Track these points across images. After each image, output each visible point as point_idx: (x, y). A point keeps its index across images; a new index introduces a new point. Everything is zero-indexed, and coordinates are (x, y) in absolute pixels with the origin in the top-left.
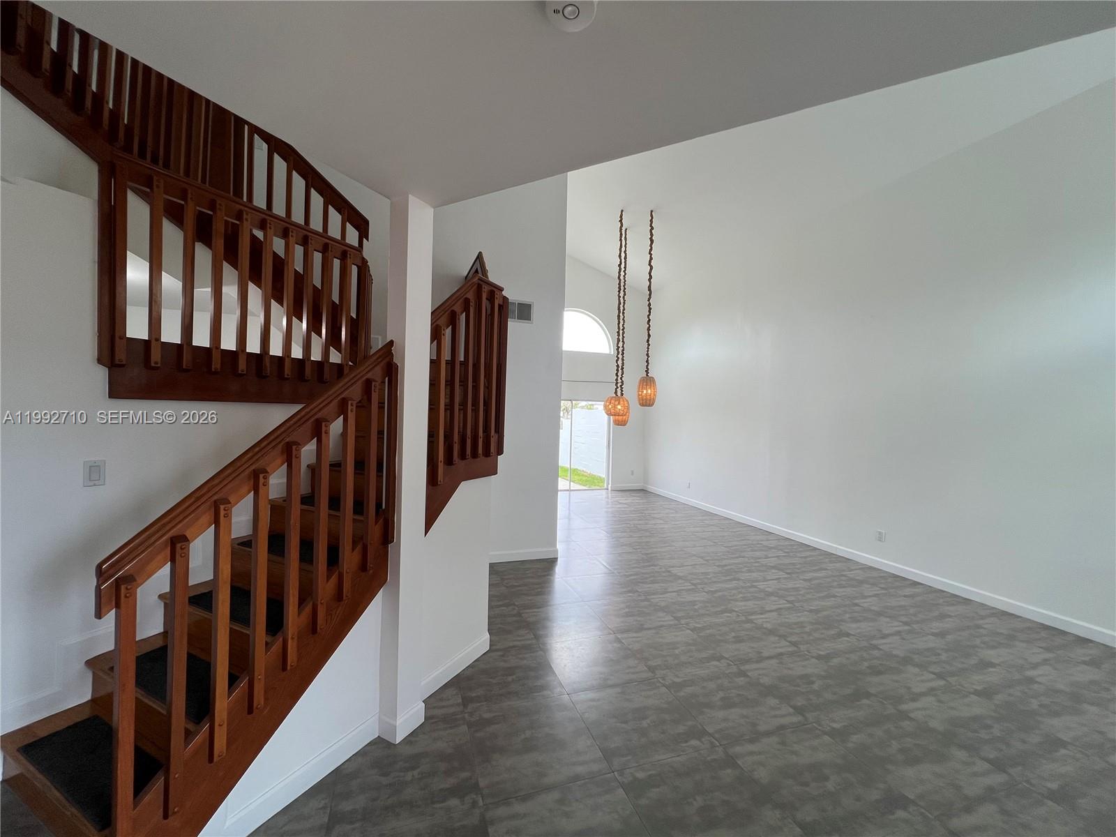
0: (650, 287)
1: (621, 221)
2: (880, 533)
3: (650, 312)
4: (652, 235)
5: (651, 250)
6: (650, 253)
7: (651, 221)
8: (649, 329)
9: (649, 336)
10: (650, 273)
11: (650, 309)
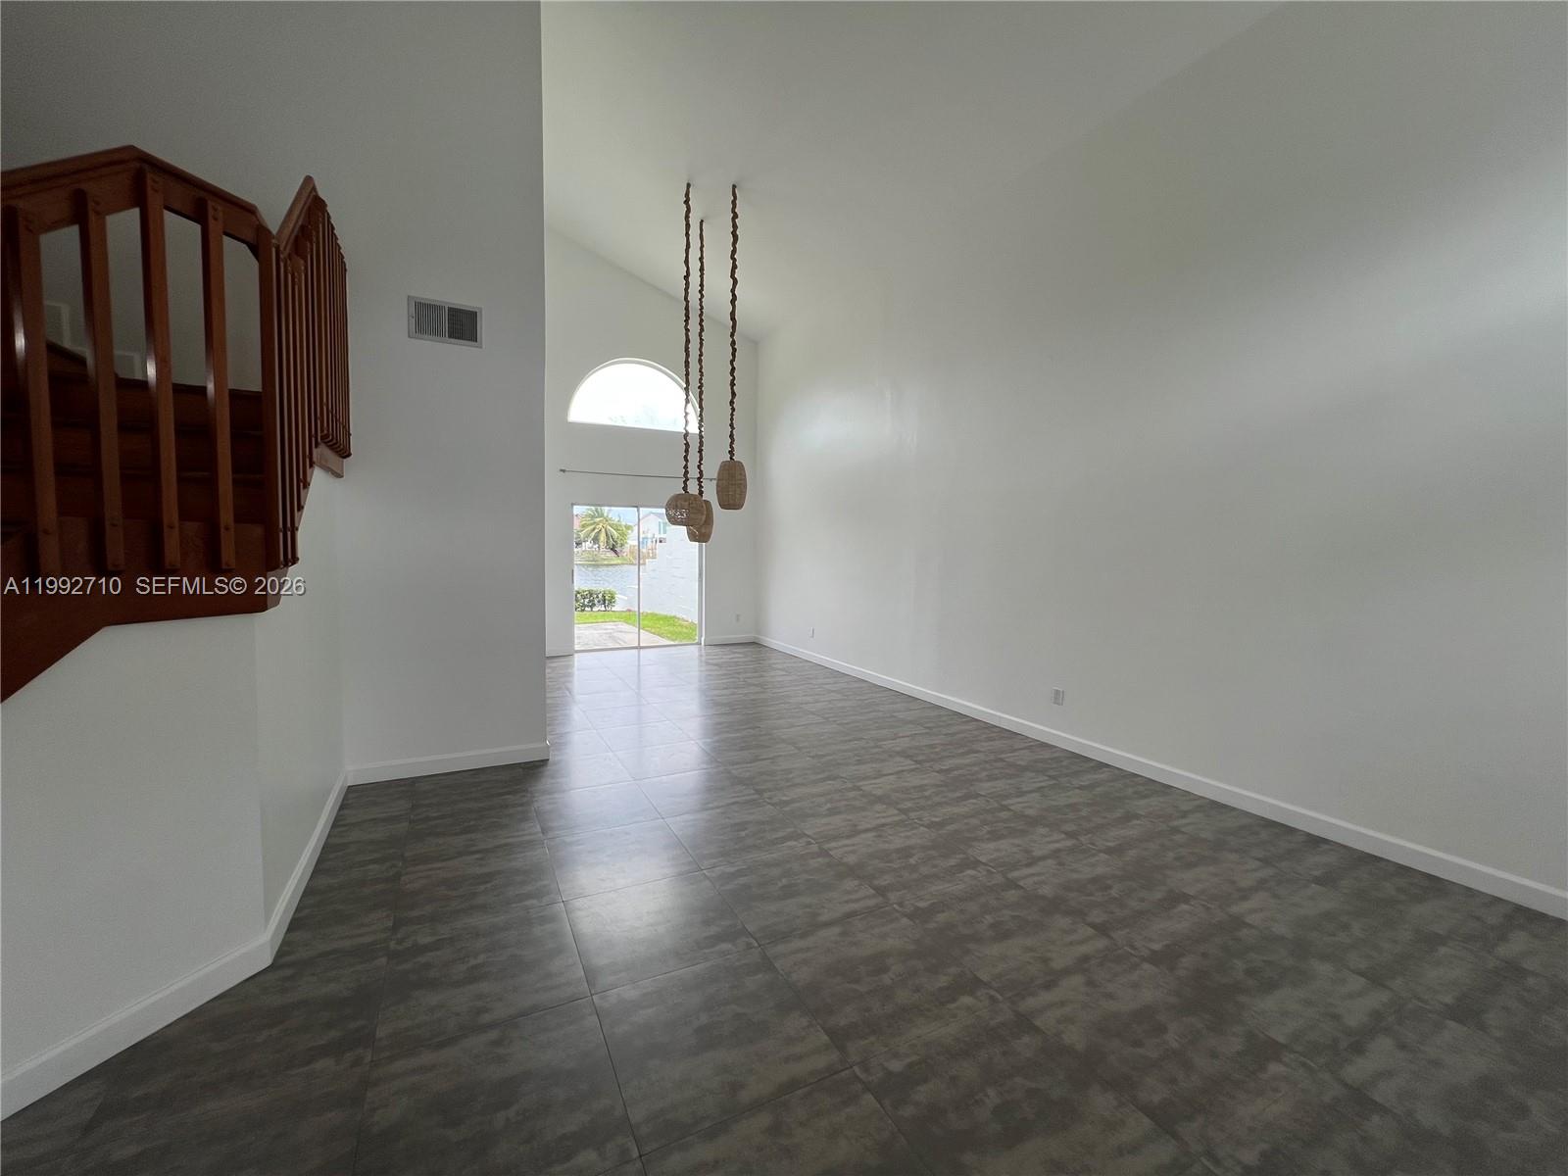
0: (733, 314)
1: (687, 202)
2: (1057, 692)
3: (734, 355)
4: (735, 226)
5: (734, 252)
6: (733, 258)
7: (734, 203)
8: (733, 384)
9: (734, 394)
10: (733, 291)
11: (734, 350)
